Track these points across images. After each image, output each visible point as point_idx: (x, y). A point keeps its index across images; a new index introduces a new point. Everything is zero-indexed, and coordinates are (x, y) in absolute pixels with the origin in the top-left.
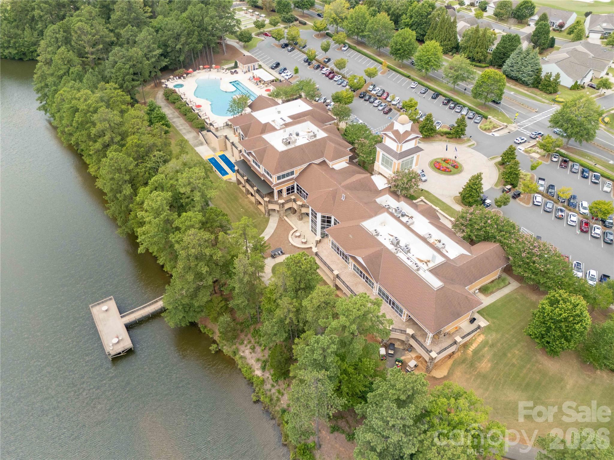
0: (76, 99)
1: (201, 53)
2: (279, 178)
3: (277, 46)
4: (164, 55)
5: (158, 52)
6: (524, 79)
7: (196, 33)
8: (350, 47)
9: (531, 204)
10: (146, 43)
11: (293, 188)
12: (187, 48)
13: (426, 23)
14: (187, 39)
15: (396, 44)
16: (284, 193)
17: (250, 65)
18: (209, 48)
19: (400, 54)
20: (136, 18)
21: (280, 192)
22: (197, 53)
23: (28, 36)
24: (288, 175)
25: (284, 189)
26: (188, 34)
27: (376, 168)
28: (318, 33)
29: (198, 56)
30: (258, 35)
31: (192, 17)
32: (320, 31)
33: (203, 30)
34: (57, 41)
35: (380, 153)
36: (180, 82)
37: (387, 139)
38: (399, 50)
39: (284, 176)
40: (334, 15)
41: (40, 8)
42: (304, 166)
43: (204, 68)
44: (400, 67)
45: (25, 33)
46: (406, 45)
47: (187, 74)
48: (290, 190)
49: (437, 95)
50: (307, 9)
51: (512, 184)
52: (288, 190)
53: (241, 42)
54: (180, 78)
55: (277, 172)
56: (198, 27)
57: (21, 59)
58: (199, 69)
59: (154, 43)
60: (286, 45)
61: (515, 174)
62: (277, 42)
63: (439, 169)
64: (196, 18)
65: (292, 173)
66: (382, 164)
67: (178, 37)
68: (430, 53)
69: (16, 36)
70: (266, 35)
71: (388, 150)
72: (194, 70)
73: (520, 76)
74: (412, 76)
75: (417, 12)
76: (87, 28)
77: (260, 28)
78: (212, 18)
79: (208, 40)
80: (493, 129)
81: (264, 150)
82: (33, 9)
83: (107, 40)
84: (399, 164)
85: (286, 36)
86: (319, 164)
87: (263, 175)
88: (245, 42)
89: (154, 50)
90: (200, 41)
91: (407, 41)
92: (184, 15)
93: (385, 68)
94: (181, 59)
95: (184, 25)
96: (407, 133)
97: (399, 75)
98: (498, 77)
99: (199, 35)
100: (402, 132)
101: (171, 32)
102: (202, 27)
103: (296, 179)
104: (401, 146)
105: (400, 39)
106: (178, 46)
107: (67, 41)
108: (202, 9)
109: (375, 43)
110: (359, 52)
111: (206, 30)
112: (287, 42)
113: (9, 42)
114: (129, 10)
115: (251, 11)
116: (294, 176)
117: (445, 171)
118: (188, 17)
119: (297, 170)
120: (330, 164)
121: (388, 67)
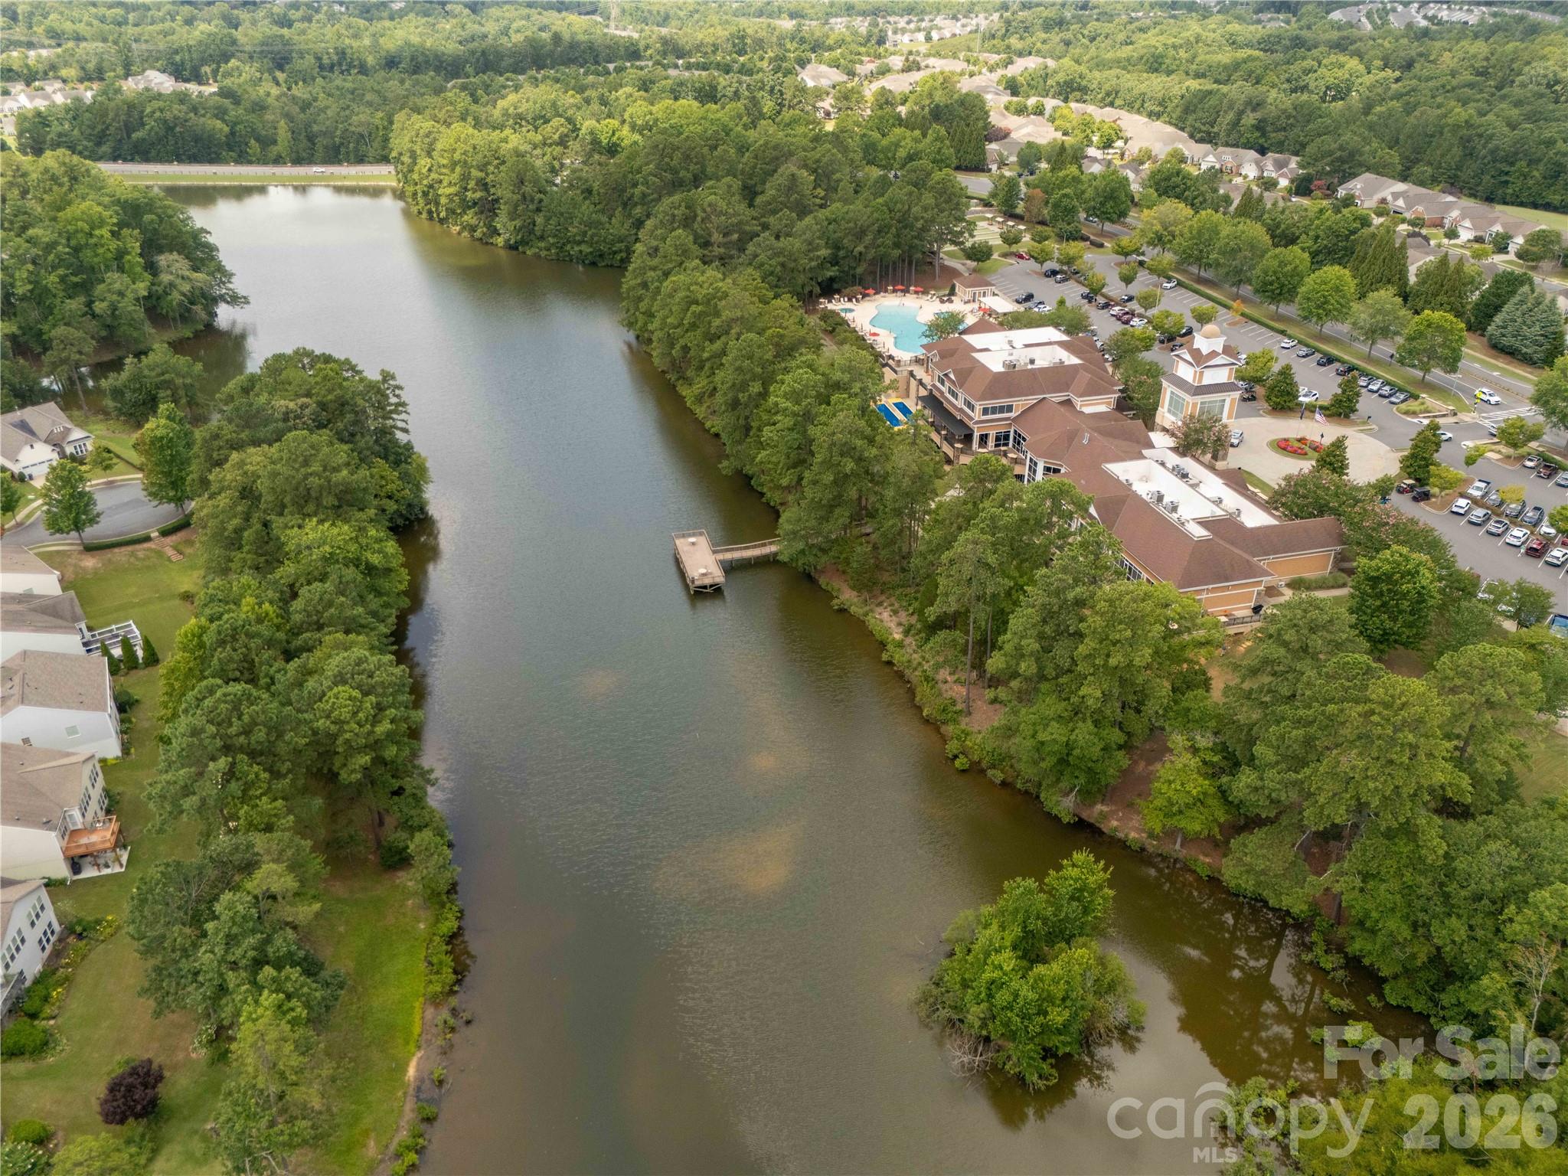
0: (696, 284)
1: (894, 269)
2: (985, 411)
3: (1036, 273)
4: (834, 261)
5: (824, 252)
6: (1524, 350)
7: (894, 230)
8: (1180, 284)
9: (1446, 512)
10: (808, 235)
11: (1007, 437)
12: (872, 253)
13: (1345, 248)
14: (875, 239)
15: (1266, 273)
16: (991, 443)
17: (977, 290)
18: (910, 263)
19: (1273, 291)
20: (798, 203)
21: (984, 439)
22: (887, 267)
23: (618, 226)
24: (1002, 409)
25: (992, 434)
26: (879, 231)
27: (1158, 420)
28: (1122, 258)
29: (887, 274)
30: (1005, 255)
31: (891, 205)
32: (1126, 254)
33: (905, 227)
34: (673, 221)
35: (1168, 389)
36: (849, 305)
37: (1181, 363)
38: (1271, 284)
39: (994, 410)
40: (1158, 227)
41: (646, 183)
42: (1032, 400)
43: (894, 291)
44: (1272, 319)
45: (614, 220)
46: (1285, 275)
47: (865, 296)
48: (1002, 439)
49: (1330, 360)
50: (1113, 222)
51: (1417, 480)
52: (998, 439)
53: (969, 262)
54: (850, 300)
55: (982, 398)
56: (899, 222)
57: (594, 264)
58: (886, 291)
59: (819, 238)
60: (1054, 273)
61: (1425, 459)
62: (1036, 266)
63: (1284, 449)
64: (899, 206)
65: (1010, 409)
66: (1169, 411)
67: (861, 234)
68: (1327, 287)
69: (598, 224)
70: (1021, 257)
71: (1180, 383)
72: (877, 293)
73: (1517, 345)
74: (1289, 332)
75: (1330, 228)
76: (722, 205)
77: (1010, 244)
78: (925, 209)
79: (911, 247)
80: (1421, 412)
81: (970, 371)
82: (635, 185)
83: (748, 228)
84: (1195, 405)
85: (1056, 255)
86: (1061, 403)
87: (961, 410)
88: (978, 260)
89: (817, 248)
90: (897, 245)
91: (1289, 268)
92: (880, 200)
93: (1238, 318)
94: (859, 270)
95: (875, 215)
96: (1213, 354)
97: (1264, 329)
98: (1447, 325)
99: (898, 236)
100: (1205, 352)
101: (851, 225)
102: (905, 222)
103: (1015, 420)
104: (1202, 373)
105: (1276, 263)
106: (860, 248)
107: (687, 222)
108: (910, 194)
109: (1227, 274)
110: (1196, 292)
111: (911, 227)
112: (1057, 267)
113: (585, 233)
114: (790, 189)
115: (1000, 219)
116: (1013, 415)
117: (1295, 452)
118: (886, 204)
119: (1020, 404)
120: (1078, 402)
121: (1243, 315)
